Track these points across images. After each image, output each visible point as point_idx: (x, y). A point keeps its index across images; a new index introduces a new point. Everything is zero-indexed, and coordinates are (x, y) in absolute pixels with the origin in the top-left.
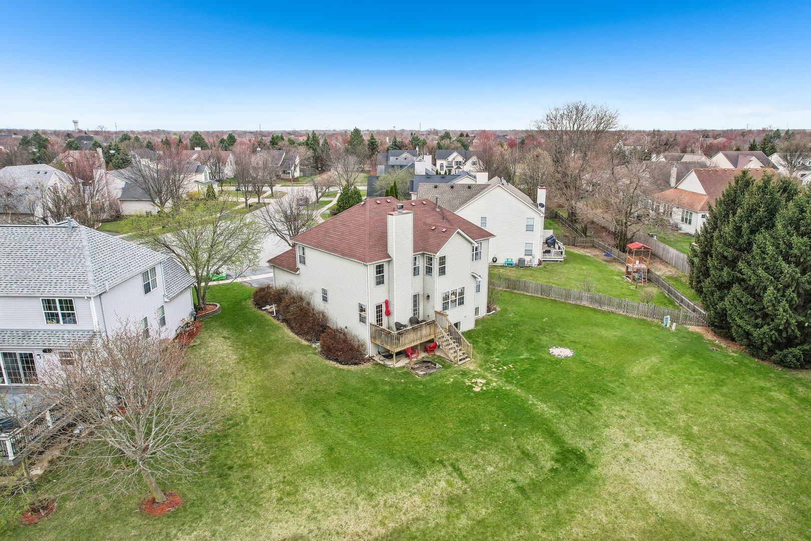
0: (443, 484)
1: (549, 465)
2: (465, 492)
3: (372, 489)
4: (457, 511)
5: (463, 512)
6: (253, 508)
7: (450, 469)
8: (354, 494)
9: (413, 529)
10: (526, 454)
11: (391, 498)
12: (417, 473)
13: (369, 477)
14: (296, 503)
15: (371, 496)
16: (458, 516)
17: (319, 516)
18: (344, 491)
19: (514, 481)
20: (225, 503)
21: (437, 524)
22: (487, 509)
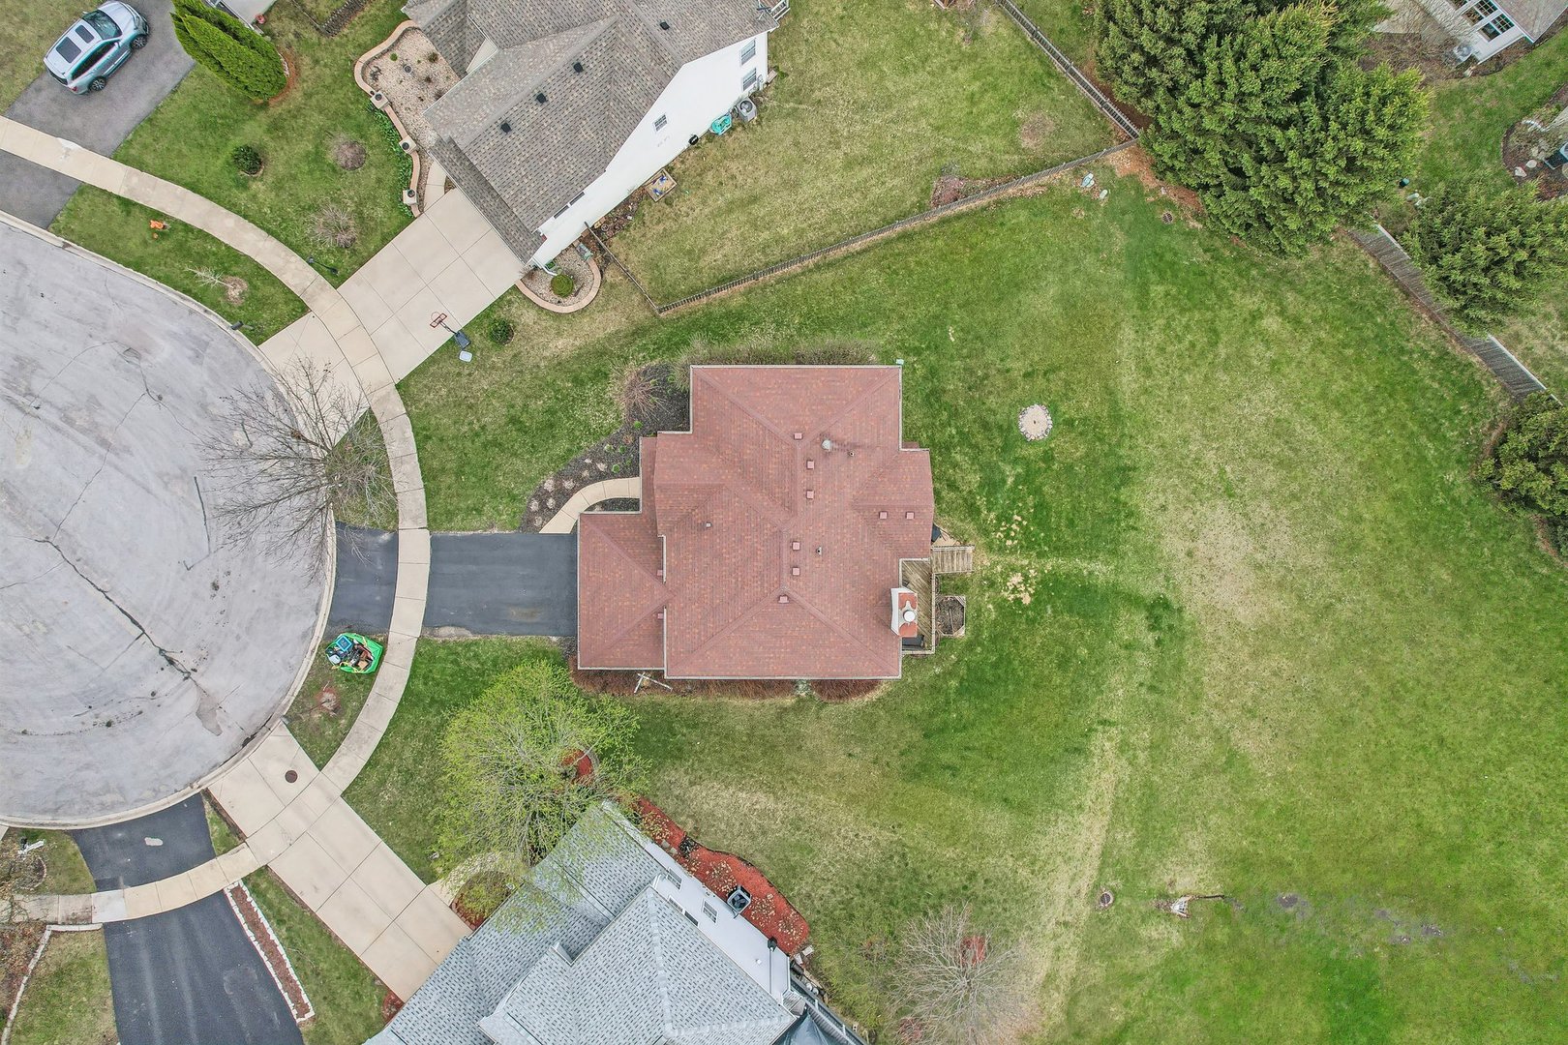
0: (1108, 745)
1: (1150, 639)
2: (1122, 732)
3: (1075, 803)
4: (1131, 752)
5: (1135, 749)
6: (1027, 894)
7: (1100, 728)
8: (1069, 818)
9: (1121, 795)
10: (1128, 647)
11: (1091, 794)
12: (1086, 758)
13: (1064, 797)
14: (1046, 863)
15: (1080, 807)
16: (1135, 757)
17: (1069, 854)
18: (1060, 823)
19: (1141, 684)
20: (1005, 910)
21: (1130, 776)
22: (1145, 730)
